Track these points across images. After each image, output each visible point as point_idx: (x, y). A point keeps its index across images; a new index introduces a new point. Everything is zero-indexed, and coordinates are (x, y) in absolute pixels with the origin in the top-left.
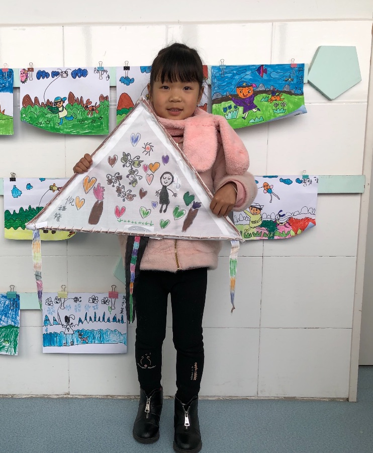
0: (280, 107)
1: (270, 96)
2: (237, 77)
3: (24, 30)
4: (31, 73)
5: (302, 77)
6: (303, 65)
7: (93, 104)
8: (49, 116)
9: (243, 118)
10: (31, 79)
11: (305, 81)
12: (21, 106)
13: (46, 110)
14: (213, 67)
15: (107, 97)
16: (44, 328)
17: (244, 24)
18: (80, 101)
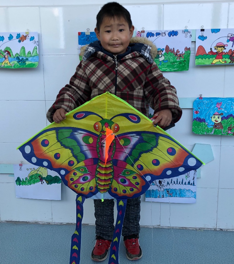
3: (139, 7)
4: (143, 33)
7: (181, 53)
15: (189, 49)
18: (173, 51)
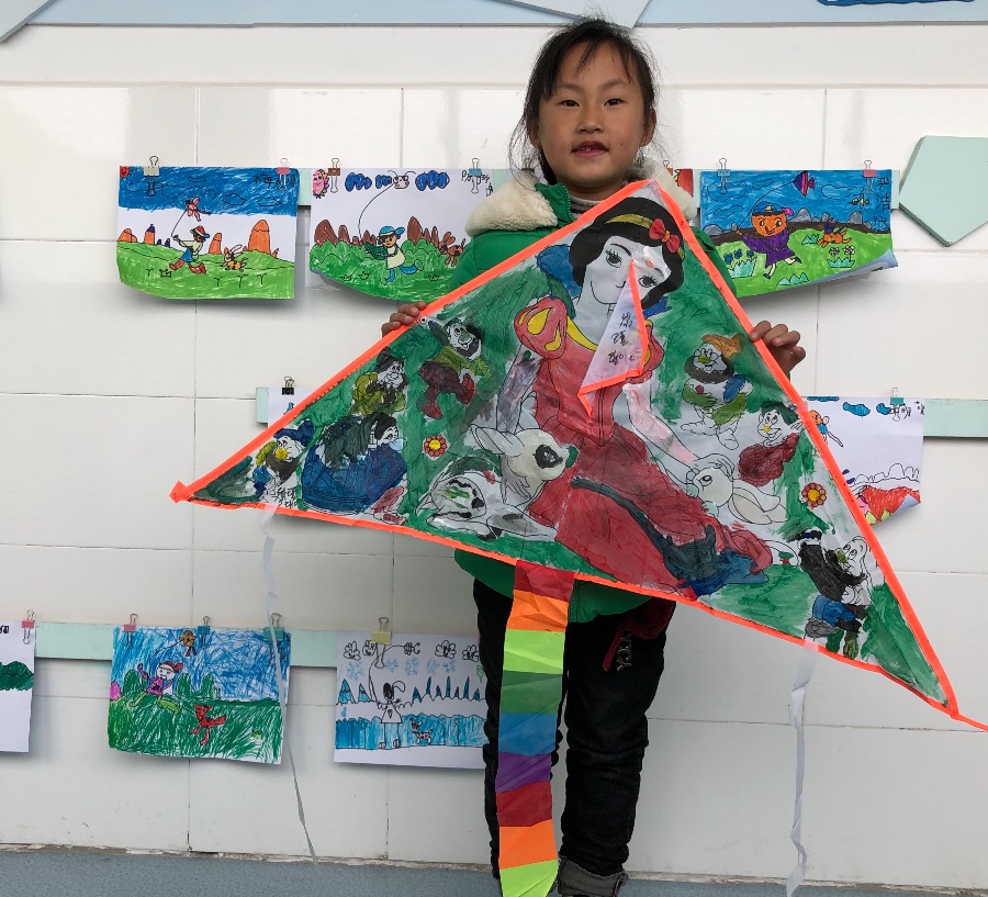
0: (842, 255)
1: (822, 233)
2: (753, 194)
3: (324, 94)
5: (888, 197)
6: (889, 172)
7: (458, 242)
8: (368, 263)
9: (767, 276)
10: (334, 190)
11: (894, 205)
12: (312, 243)
13: (361, 252)
14: (704, 174)
16: (340, 708)
17: (767, 92)
18: (432, 237)
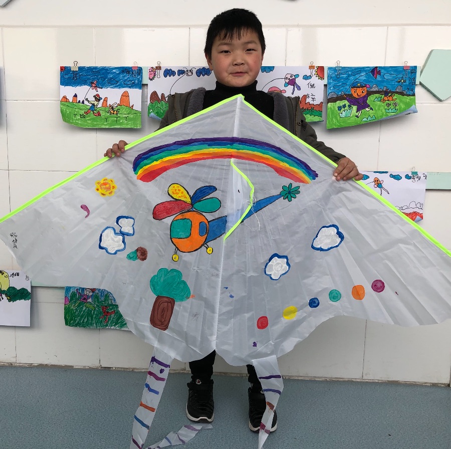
0: (392, 107)
1: (383, 96)
2: (352, 78)
3: (154, 31)
4: (159, 71)
5: (414, 79)
6: (416, 67)
9: (357, 116)
10: (159, 76)
11: (417, 82)
12: (149, 102)
14: (330, 68)
17: (360, 28)
